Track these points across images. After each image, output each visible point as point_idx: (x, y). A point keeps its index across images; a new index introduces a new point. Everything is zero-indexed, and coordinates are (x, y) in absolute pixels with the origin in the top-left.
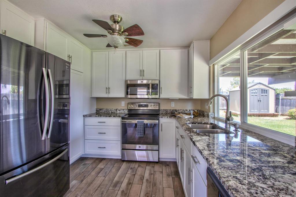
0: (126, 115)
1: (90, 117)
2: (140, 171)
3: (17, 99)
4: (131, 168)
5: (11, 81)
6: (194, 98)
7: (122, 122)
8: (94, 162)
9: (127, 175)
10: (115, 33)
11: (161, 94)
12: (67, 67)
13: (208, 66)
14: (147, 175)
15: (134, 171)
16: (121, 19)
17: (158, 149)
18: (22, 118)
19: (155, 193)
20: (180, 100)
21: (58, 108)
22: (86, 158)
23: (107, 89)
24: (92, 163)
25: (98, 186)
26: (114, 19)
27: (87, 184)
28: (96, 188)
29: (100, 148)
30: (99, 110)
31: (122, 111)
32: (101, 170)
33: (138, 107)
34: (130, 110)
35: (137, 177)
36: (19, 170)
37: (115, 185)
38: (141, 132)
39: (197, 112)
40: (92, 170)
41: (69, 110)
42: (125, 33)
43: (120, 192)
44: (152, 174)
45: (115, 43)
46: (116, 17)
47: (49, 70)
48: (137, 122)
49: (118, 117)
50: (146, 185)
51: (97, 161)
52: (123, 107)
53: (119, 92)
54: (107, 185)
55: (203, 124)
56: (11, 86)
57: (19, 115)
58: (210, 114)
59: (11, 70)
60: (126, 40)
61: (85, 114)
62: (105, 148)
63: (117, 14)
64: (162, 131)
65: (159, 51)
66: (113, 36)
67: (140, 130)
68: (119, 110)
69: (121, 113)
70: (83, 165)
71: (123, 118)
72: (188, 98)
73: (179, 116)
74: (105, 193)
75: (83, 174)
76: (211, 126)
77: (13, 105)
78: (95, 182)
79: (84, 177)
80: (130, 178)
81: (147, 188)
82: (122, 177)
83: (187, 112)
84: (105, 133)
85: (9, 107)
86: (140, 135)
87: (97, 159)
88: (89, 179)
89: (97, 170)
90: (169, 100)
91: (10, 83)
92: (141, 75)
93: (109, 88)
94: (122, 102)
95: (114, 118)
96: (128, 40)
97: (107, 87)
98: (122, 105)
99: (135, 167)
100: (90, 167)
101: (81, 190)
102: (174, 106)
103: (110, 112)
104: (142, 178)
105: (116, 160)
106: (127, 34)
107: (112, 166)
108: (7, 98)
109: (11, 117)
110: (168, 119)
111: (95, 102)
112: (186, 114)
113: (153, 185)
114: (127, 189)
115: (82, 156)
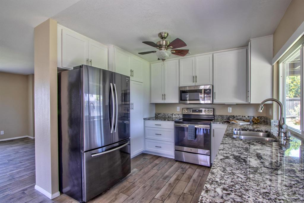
0: (180, 119)
1: (148, 120)
2: (189, 171)
3: (99, 105)
4: (182, 168)
5: (95, 92)
6: (251, 103)
7: (175, 125)
8: (152, 158)
9: (177, 173)
10: (162, 48)
11: (215, 99)
12: (127, 81)
13: (271, 65)
14: (195, 176)
15: (184, 171)
16: (168, 35)
17: (209, 154)
18: (102, 118)
19: (199, 192)
20: (238, 105)
21: (124, 112)
22: (146, 154)
23: (163, 96)
24: (150, 159)
25: (151, 176)
26: (161, 36)
27: (144, 173)
28: (150, 177)
29: (157, 147)
30: (157, 114)
31: (177, 116)
32: (157, 165)
33: (192, 112)
34: (184, 115)
35: (185, 176)
36: (100, 150)
37: (165, 178)
38: (191, 136)
39: (257, 119)
40: (149, 164)
41: (130, 113)
42: (170, 47)
43: (167, 184)
44: (200, 176)
45: (162, 57)
46: (163, 34)
47: (115, 84)
48: (188, 126)
49: (171, 121)
50: (192, 184)
51: (155, 158)
52: (178, 112)
53: (174, 98)
54: (159, 176)
55: (256, 131)
56: (95, 95)
57: (100, 116)
58: (272, 122)
59: (95, 84)
60: (172, 52)
61: (145, 117)
62: (161, 147)
63: (164, 31)
64: (213, 136)
65: (212, 55)
66: (161, 51)
67: (191, 134)
68: (175, 115)
69: (177, 118)
70: (144, 159)
71: (176, 122)
72: (247, 103)
73: (233, 122)
74: (156, 182)
75: (142, 165)
76: (265, 134)
77: (97, 110)
78: (149, 173)
79: (143, 167)
80: (179, 175)
81: (192, 186)
82: (173, 173)
83: (244, 118)
84: (161, 135)
85: (95, 111)
86: (191, 138)
87: (155, 156)
88: (146, 169)
89: (153, 164)
90: (225, 106)
91: (95, 93)
92: (194, 82)
93: (165, 95)
94: (177, 107)
95: (168, 121)
96: (174, 51)
97: (163, 94)
98: (177, 111)
99: (186, 168)
100: (148, 161)
101: (139, 176)
102: (231, 112)
103: (167, 116)
104: (190, 177)
105: (170, 160)
106: (172, 47)
107: (165, 164)
108: (93, 105)
109: (96, 118)
110: (220, 124)
111: (154, 107)
112: (244, 121)
113: (199, 185)
114: (174, 182)
115: (144, 152)
